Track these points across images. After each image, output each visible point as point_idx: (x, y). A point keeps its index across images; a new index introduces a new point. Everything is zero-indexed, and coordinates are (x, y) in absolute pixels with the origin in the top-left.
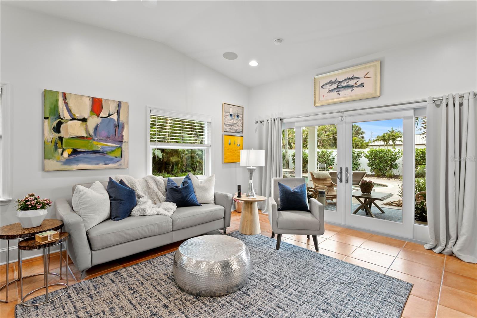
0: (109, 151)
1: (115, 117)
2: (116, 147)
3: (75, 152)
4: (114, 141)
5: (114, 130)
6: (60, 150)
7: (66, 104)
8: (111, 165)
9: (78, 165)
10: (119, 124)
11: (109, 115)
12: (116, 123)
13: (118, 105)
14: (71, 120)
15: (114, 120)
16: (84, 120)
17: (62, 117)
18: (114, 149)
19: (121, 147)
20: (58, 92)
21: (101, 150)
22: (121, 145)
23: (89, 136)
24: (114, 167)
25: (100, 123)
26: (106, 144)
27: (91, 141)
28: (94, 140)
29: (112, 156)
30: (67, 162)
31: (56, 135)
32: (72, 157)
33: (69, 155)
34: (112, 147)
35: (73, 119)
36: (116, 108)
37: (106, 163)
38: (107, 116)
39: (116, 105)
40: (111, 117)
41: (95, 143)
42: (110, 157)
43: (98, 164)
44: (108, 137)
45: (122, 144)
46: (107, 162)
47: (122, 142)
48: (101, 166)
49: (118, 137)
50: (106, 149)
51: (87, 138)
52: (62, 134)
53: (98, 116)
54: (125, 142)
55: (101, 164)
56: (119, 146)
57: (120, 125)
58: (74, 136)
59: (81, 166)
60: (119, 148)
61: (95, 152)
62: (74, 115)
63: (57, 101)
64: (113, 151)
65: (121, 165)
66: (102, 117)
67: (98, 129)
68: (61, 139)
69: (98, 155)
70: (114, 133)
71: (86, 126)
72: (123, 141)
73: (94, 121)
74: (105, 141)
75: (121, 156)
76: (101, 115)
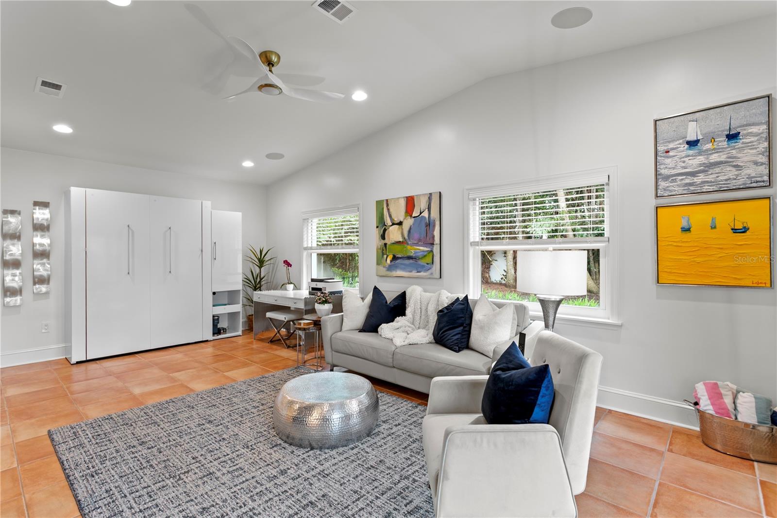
0: (420, 257)
1: (425, 214)
2: (427, 251)
3: (395, 258)
4: (426, 244)
5: (425, 230)
6: (385, 256)
7: (388, 210)
8: (422, 274)
9: (396, 271)
10: (429, 222)
11: (421, 213)
12: (427, 222)
13: (429, 198)
14: (392, 225)
15: (425, 217)
16: (400, 224)
17: (386, 224)
18: (425, 253)
19: (432, 251)
20: (383, 200)
21: (414, 255)
22: (432, 249)
23: (404, 241)
24: (425, 276)
25: (413, 224)
26: (418, 248)
27: (406, 246)
28: (408, 244)
29: (422, 262)
30: (390, 268)
31: (383, 242)
32: (393, 263)
33: (391, 261)
34: (423, 251)
35: (393, 224)
36: (427, 203)
37: (418, 271)
38: (419, 214)
39: (427, 198)
40: (422, 215)
41: (409, 247)
42: (422, 264)
43: (411, 272)
44: (420, 240)
45: (433, 247)
46: (419, 269)
47: (433, 244)
48: (414, 274)
49: (429, 239)
50: (418, 254)
51: (403, 242)
52: (386, 241)
53: (411, 216)
54: (436, 244)
55: (414, 272)
56: (429, 249)
57: (431, 223)
58: (393, 242)
59: (399, 273)
60: (430, 252)
61: (409, 258)
62: (394, 220)
63: (383, 208)
64: (425, 256)
65: (432, 274)
66: (414, 217)
67: (411, 231)
68: (385, 244)
69: (411, 261)
70: (425, 235)
71: (402, 229)
72: (435, 243)
73: (408, 223)
74: (417, 244)
75: (433, 263)
76: (413, 216)
